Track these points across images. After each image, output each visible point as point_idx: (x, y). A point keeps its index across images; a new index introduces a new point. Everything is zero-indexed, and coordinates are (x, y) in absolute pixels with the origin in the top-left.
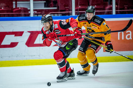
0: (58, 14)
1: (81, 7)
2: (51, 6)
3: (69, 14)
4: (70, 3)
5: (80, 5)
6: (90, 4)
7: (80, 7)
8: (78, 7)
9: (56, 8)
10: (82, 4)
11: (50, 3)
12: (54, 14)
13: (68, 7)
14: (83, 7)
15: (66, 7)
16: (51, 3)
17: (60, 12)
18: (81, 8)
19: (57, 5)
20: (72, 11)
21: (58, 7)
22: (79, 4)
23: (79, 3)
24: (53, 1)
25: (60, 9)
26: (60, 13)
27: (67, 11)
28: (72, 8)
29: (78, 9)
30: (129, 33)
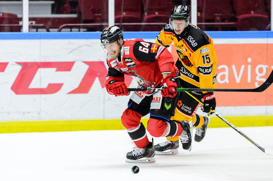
0: (79, 27)
1: (126, 14)
2: (65, 12)
3: (101, 28)
4: (105, 6)
5: (125, 10)
6: (145, 9)
7: (124, 14)
8: (121, 14)
9: (75, 16)
10: (130, 8)
11: (64, 4)
12: (71, 27)
13: (100, 15)
14: (132, 15)
15: (96, 15)
16: (66, 5)
17: (84, 23)
19: (77, 10)
20: (107, 21)
21: (80, 14)
22: (122, 8)
23: (122, 6)
24: (70, 2)
25: (83, 18)
26: (84, 27)
27: (98, 22)
28: (108, 17)
29: (122, 19)
30: (223, 70)
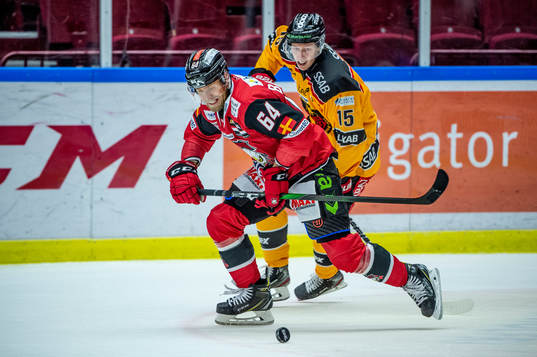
0: (41, 58)
1: (135, 33)
2: (12, 28)
3: (86, 61)
4: (93, 16)
5: (133, 25)
6: (172, 22)
7: (131, 32)
8: (125, 33)
9: (33, 35)
10: (141, 20)
11: (12, 12)
12: (26, 58)
13: (84, 33)
14: (147, 34)
15: (76, 33)
16: (14, 14)
17: (51, 49)
18: (136, 36)
19: (38, 23)
20: (98, 47)
21: (43, 31)
22: (127, 22)
23: (128, 17)
24: (23, 6)
25: (49, 39)
26: (51, 58)
27: (81, 47)
28: (99, 38)
29: (126, 42)
